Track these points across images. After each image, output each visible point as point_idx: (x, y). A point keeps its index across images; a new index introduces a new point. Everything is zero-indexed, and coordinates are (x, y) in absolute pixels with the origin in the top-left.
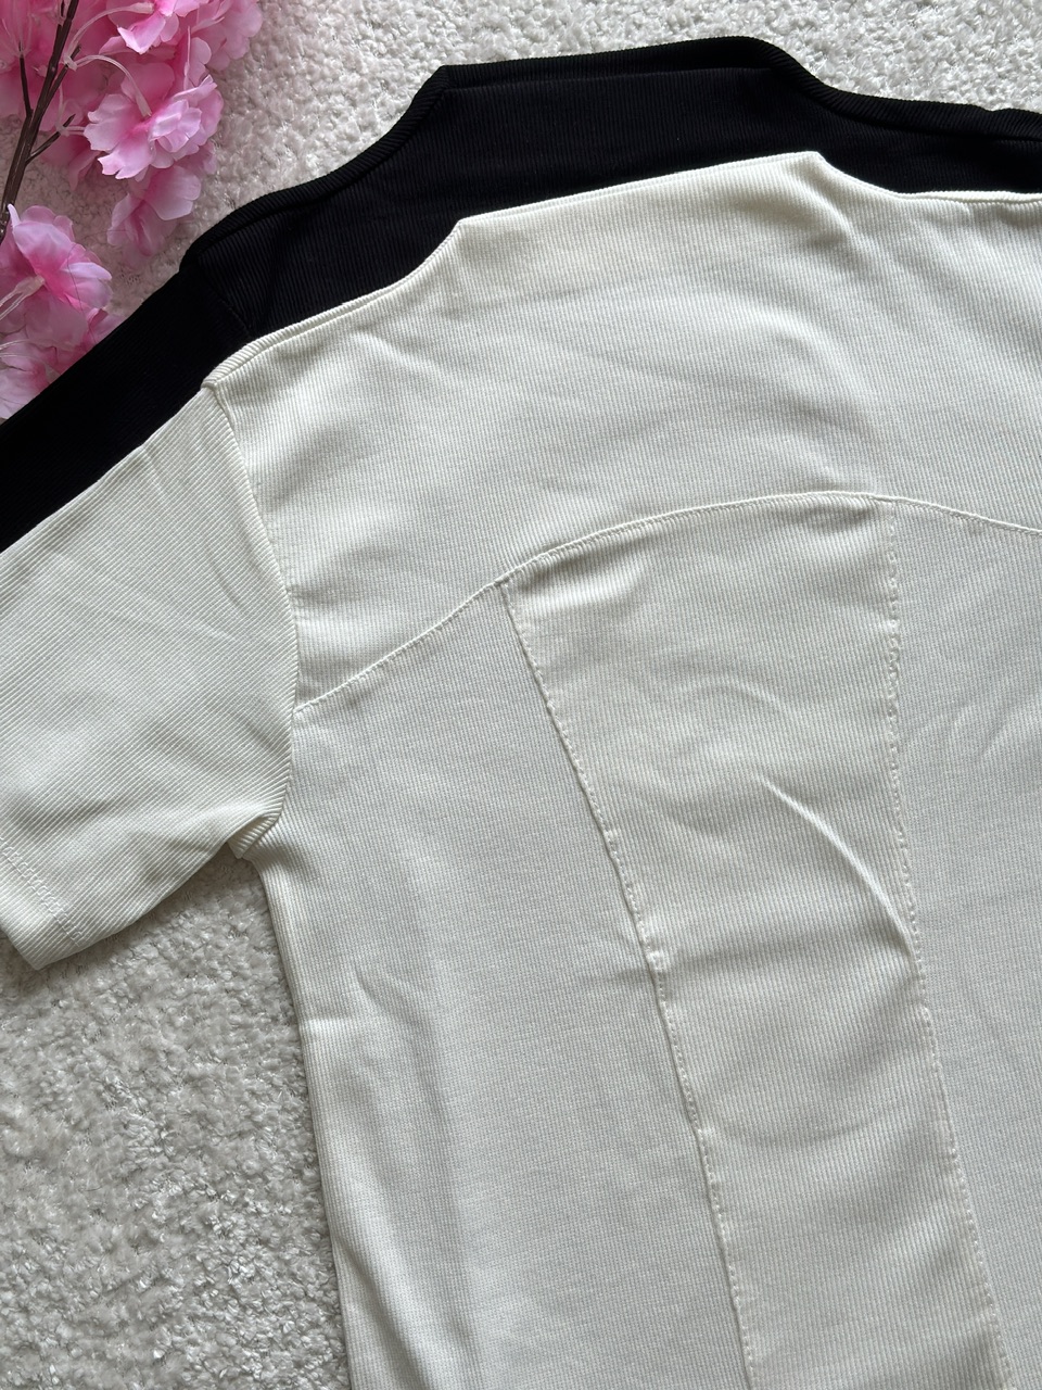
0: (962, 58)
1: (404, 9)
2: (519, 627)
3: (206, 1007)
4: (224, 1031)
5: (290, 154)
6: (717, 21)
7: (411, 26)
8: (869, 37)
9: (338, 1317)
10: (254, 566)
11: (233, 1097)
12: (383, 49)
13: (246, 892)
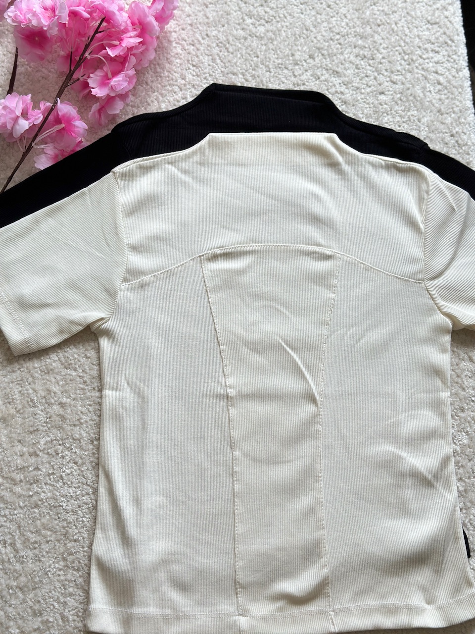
0: (392, 114)
1: (204, 62)
2: (204, 272)
3: (71, 380)
4: (76, 389)
5: (156, 102)
6: (310, 86)
7: (206, 68)
8: (361, 101)
9: (96, 493)
10: (117, 234)
11: (74, 412)
12: (195, 74)
13: (93, 344)
